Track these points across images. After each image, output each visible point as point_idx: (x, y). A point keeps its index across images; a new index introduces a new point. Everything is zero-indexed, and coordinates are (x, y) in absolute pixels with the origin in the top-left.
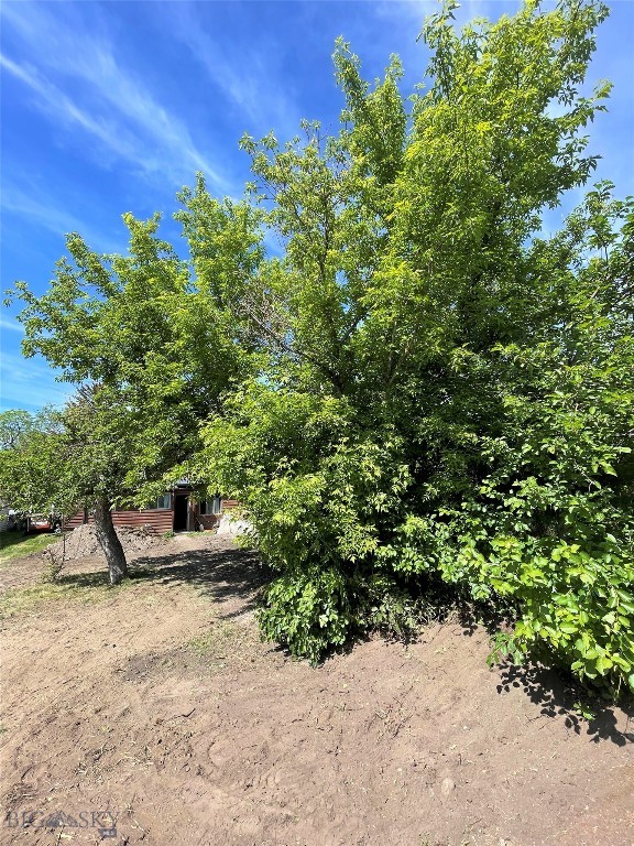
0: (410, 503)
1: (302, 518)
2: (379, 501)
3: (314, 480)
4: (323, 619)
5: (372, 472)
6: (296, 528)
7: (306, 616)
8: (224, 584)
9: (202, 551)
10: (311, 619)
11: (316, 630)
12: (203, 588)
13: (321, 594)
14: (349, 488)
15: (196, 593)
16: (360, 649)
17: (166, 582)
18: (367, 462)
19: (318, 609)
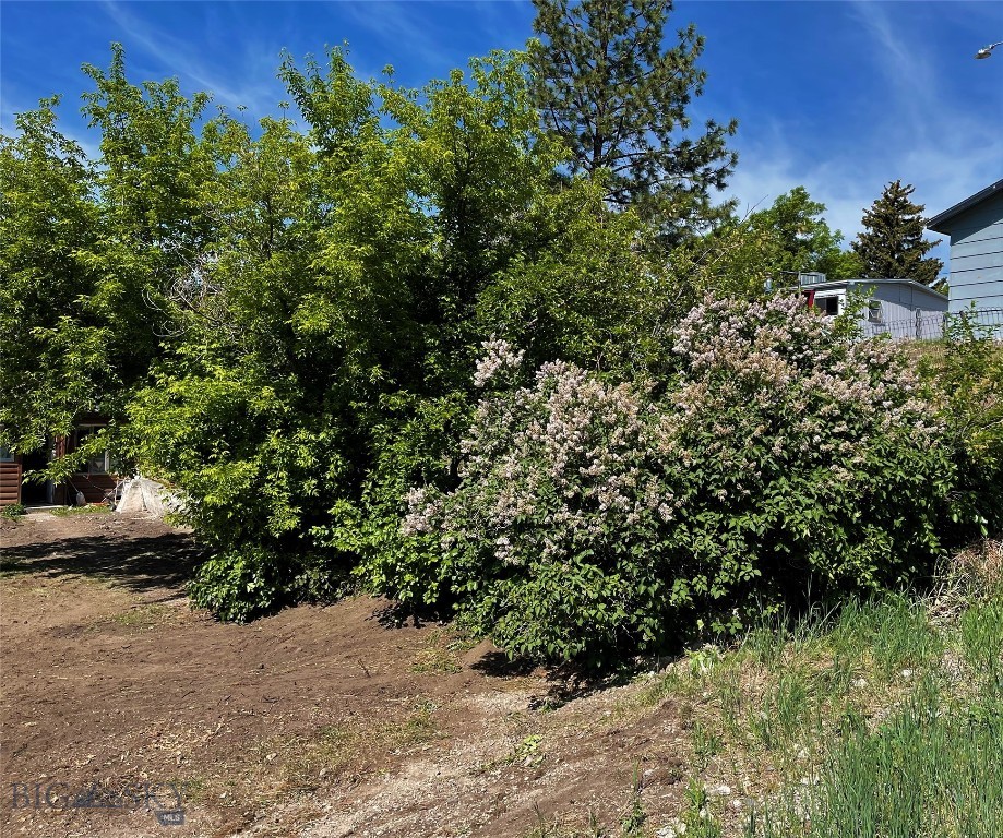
0: (347, 488)
1: (236, 499)
2: (309, 486)
3: (248, 466)
4: (251, 587)
5: (306, 459)
6: (226, 508)
7: (235, 585)
8: (144, 577)
9: (94, 539)
10: (239, 587)
11: (244, 595)
12: (112, 580)
13: (251, 566)
14: (283, 474)
15: (103, 586)
16: (287, 614)
17: (54, 576)
18: (303, 450)
19: (247, 578)
